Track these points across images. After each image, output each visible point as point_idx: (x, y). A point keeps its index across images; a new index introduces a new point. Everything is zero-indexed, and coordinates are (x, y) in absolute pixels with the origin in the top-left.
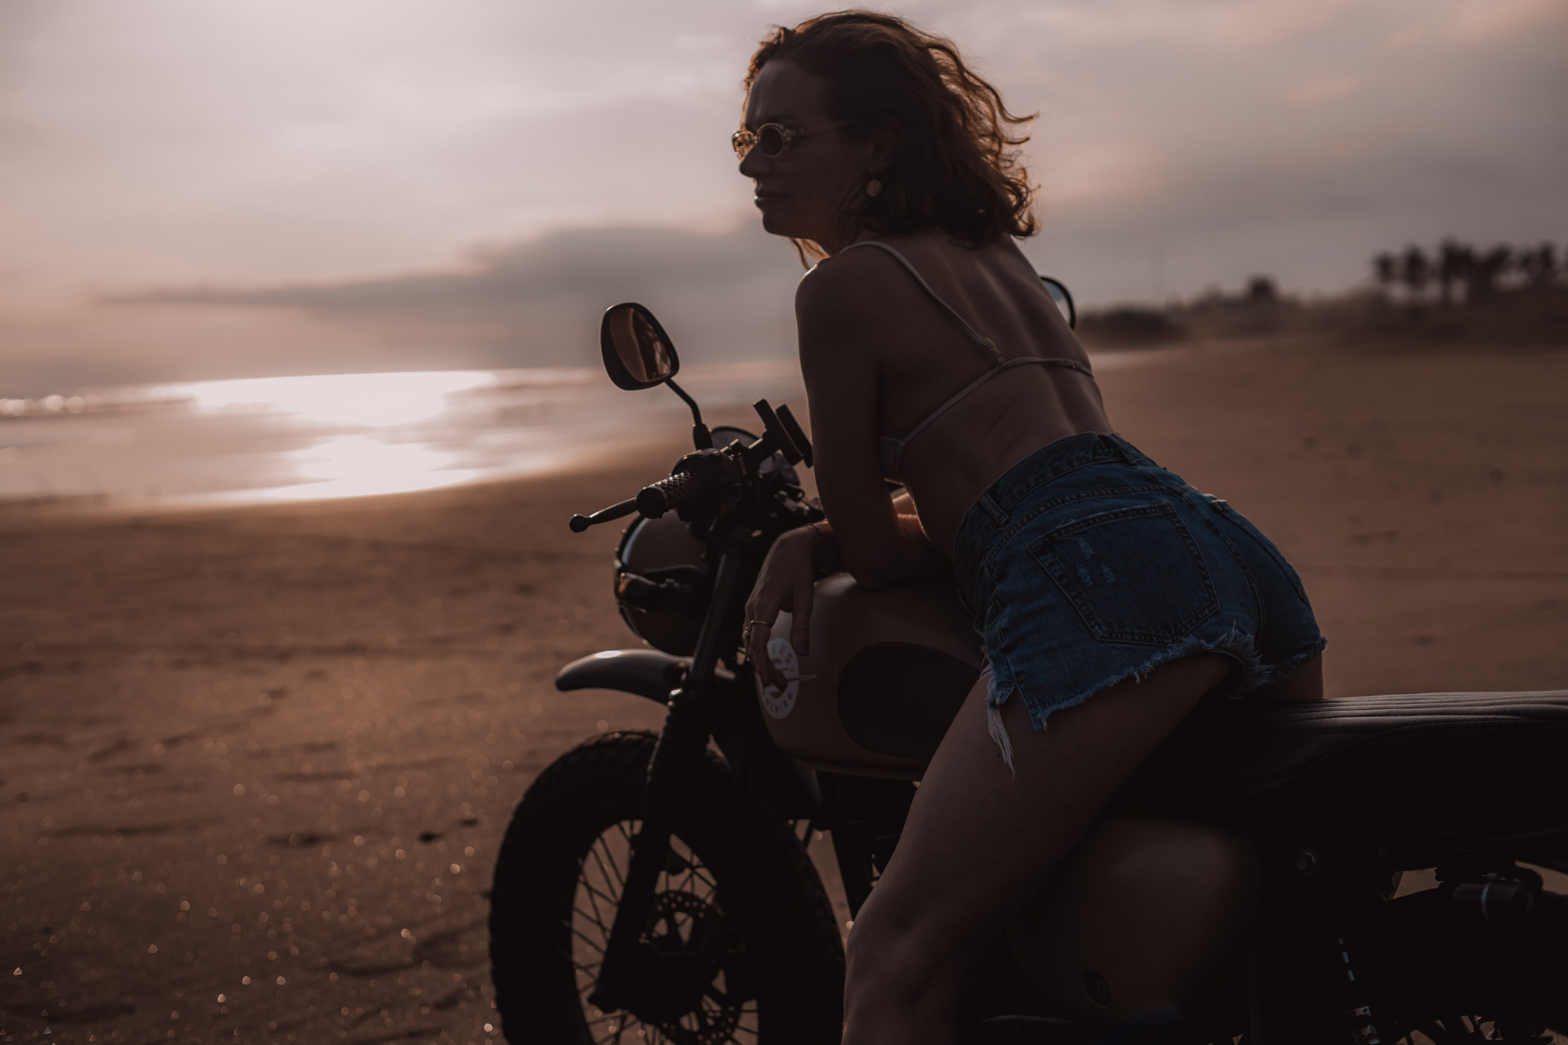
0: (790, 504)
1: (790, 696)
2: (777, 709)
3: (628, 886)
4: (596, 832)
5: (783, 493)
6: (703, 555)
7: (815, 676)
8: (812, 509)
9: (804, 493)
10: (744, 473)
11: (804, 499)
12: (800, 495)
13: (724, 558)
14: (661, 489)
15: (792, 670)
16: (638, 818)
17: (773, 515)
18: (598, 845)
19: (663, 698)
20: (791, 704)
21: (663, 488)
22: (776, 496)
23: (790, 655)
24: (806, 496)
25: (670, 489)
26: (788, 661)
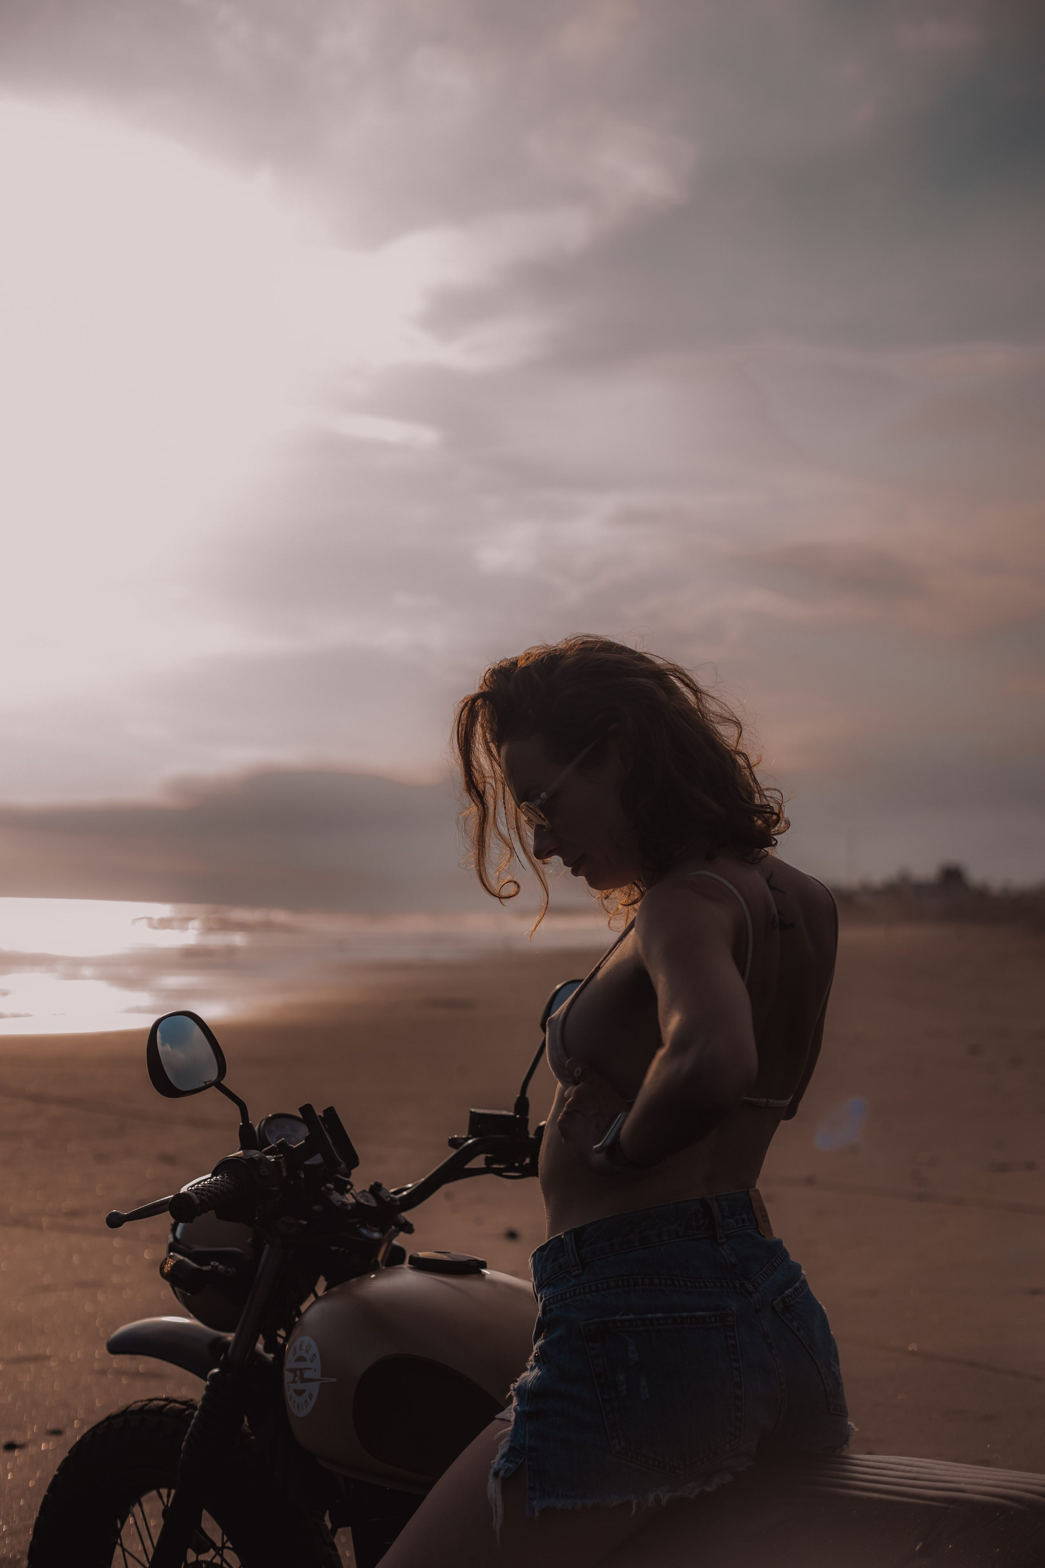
0: (336, 1197)
1: (311, 1396)
2: (298, 1407)
3: (159, 1549)
4: (136, 1498)
5: (331, 1186)
6: (249, 1240)
7: (335, 1380)
8: (358, 1202)
9: (352, 1186)
10: (285, 1174)
11: (352, 1191)
12: (349, 1187)
13: (267, 1246)
14: (193, 1195)
15: (315, 1370)
16: (174, 1488)
17: (316, 1208)
18: (136, 1509)
19: (203, 1376)
20: (312, 1403)
21: (196, 1193)
22: (323, 1188)
23: (314, 1355)
24: (354, 1188)
25: (202, 1194)
26: (312, 1361)
